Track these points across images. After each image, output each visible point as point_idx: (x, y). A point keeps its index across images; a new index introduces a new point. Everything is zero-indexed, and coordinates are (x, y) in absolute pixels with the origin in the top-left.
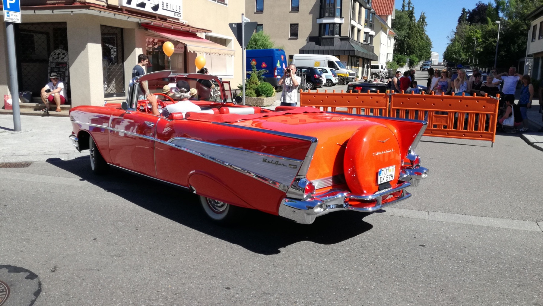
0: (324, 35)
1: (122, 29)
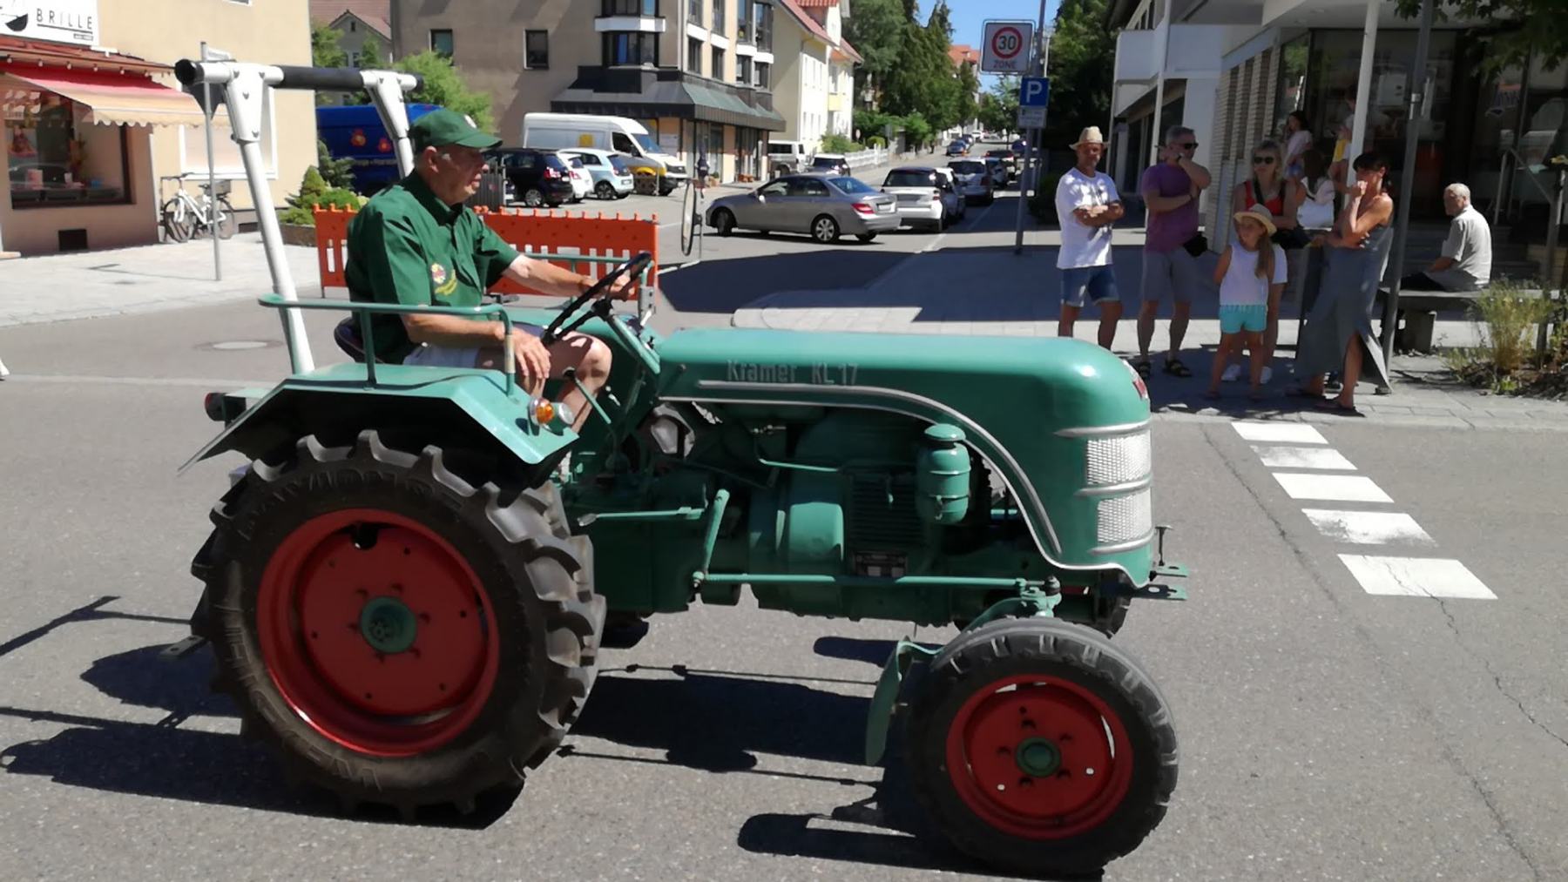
0: (616, 63)
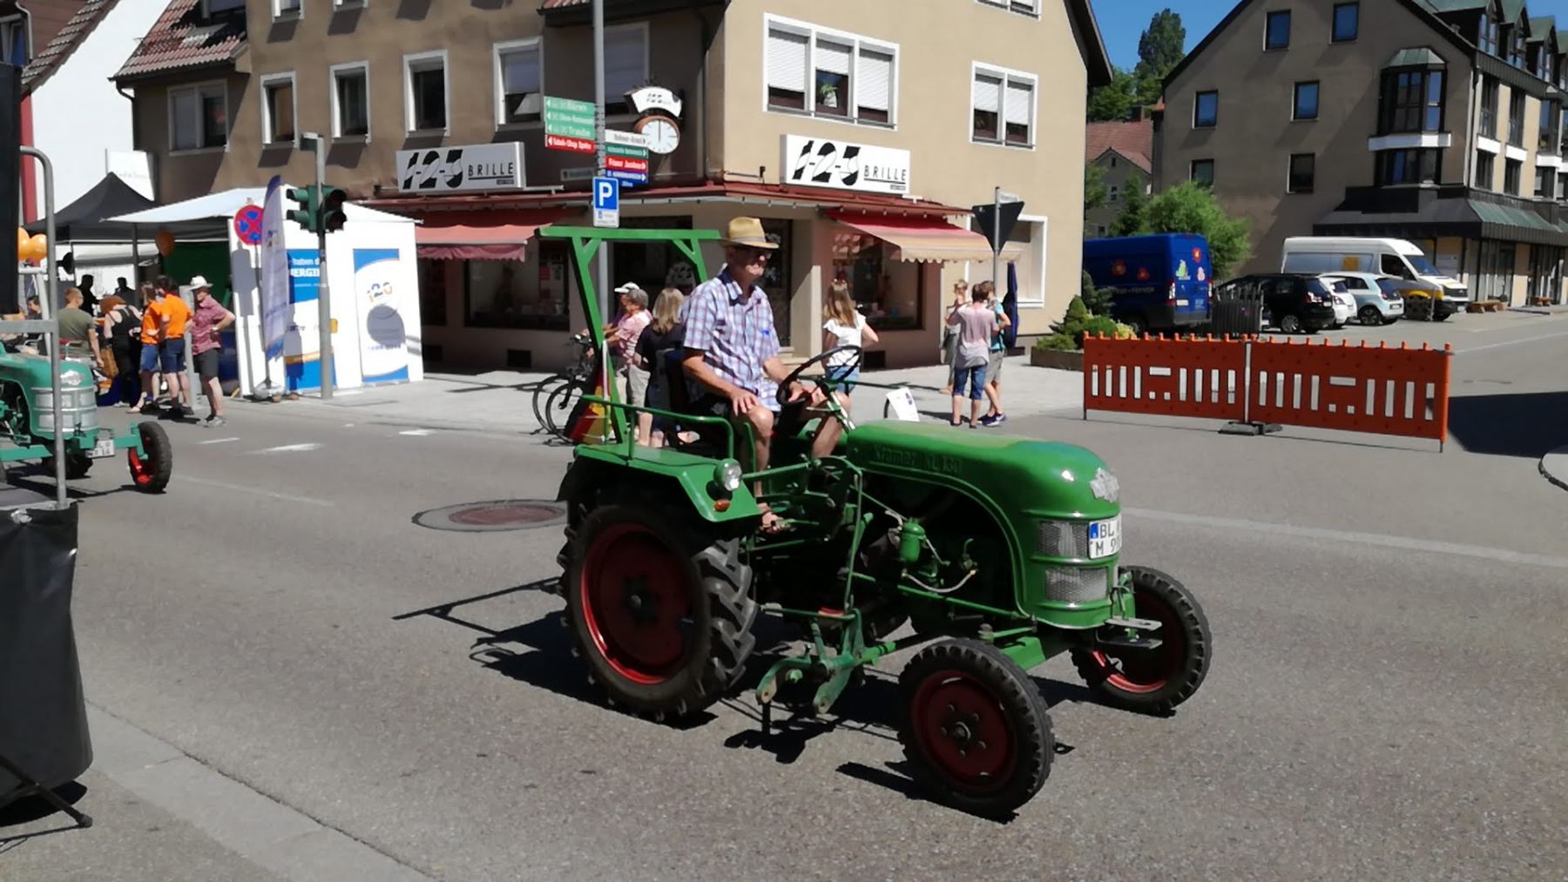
0: (1390, 182)
1: (790, 222)
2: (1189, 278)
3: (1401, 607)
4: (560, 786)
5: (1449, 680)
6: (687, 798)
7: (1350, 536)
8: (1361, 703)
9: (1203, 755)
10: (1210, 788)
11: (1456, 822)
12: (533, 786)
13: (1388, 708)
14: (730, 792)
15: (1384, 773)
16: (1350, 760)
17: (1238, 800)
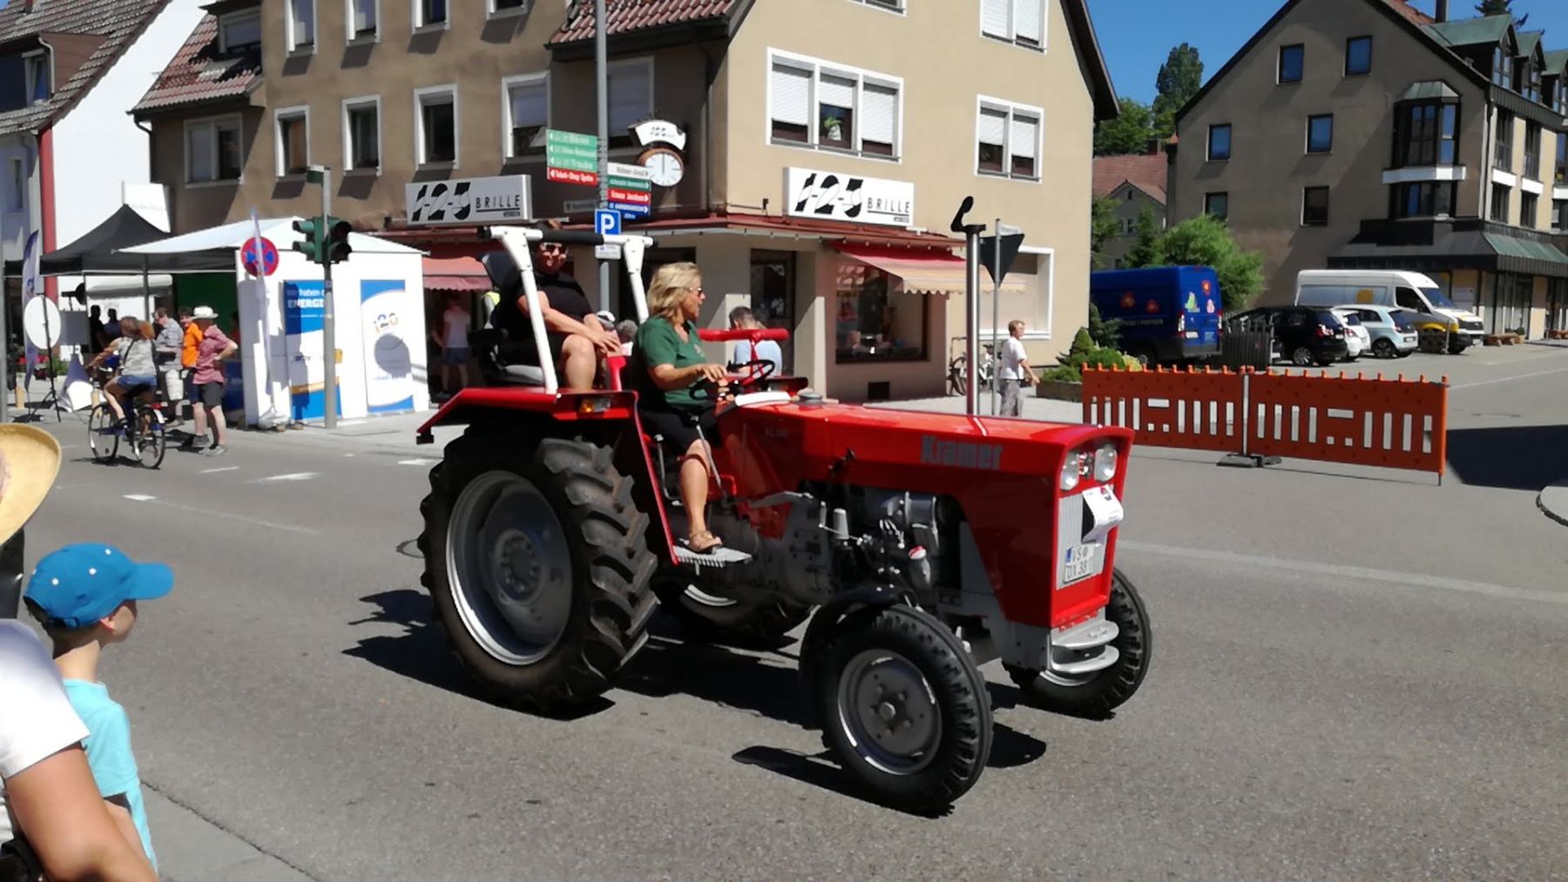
0: (1405, 214)
1: (794, 253)
2: (1198, 310)
3: (1375, 641)
4: (502, 816)
5: (1413, 715)
6: (628, 829)
7: (1333, 569)
8: (1321, 737)
9: (1154, 789)
10: (1156, 822)
11: (1402, 859)
12: (476, 815)
13: (1348, 742)
14: (672, 823)
15: (1335, 808)
16: (1302, 794)
17: (1183, 835)
